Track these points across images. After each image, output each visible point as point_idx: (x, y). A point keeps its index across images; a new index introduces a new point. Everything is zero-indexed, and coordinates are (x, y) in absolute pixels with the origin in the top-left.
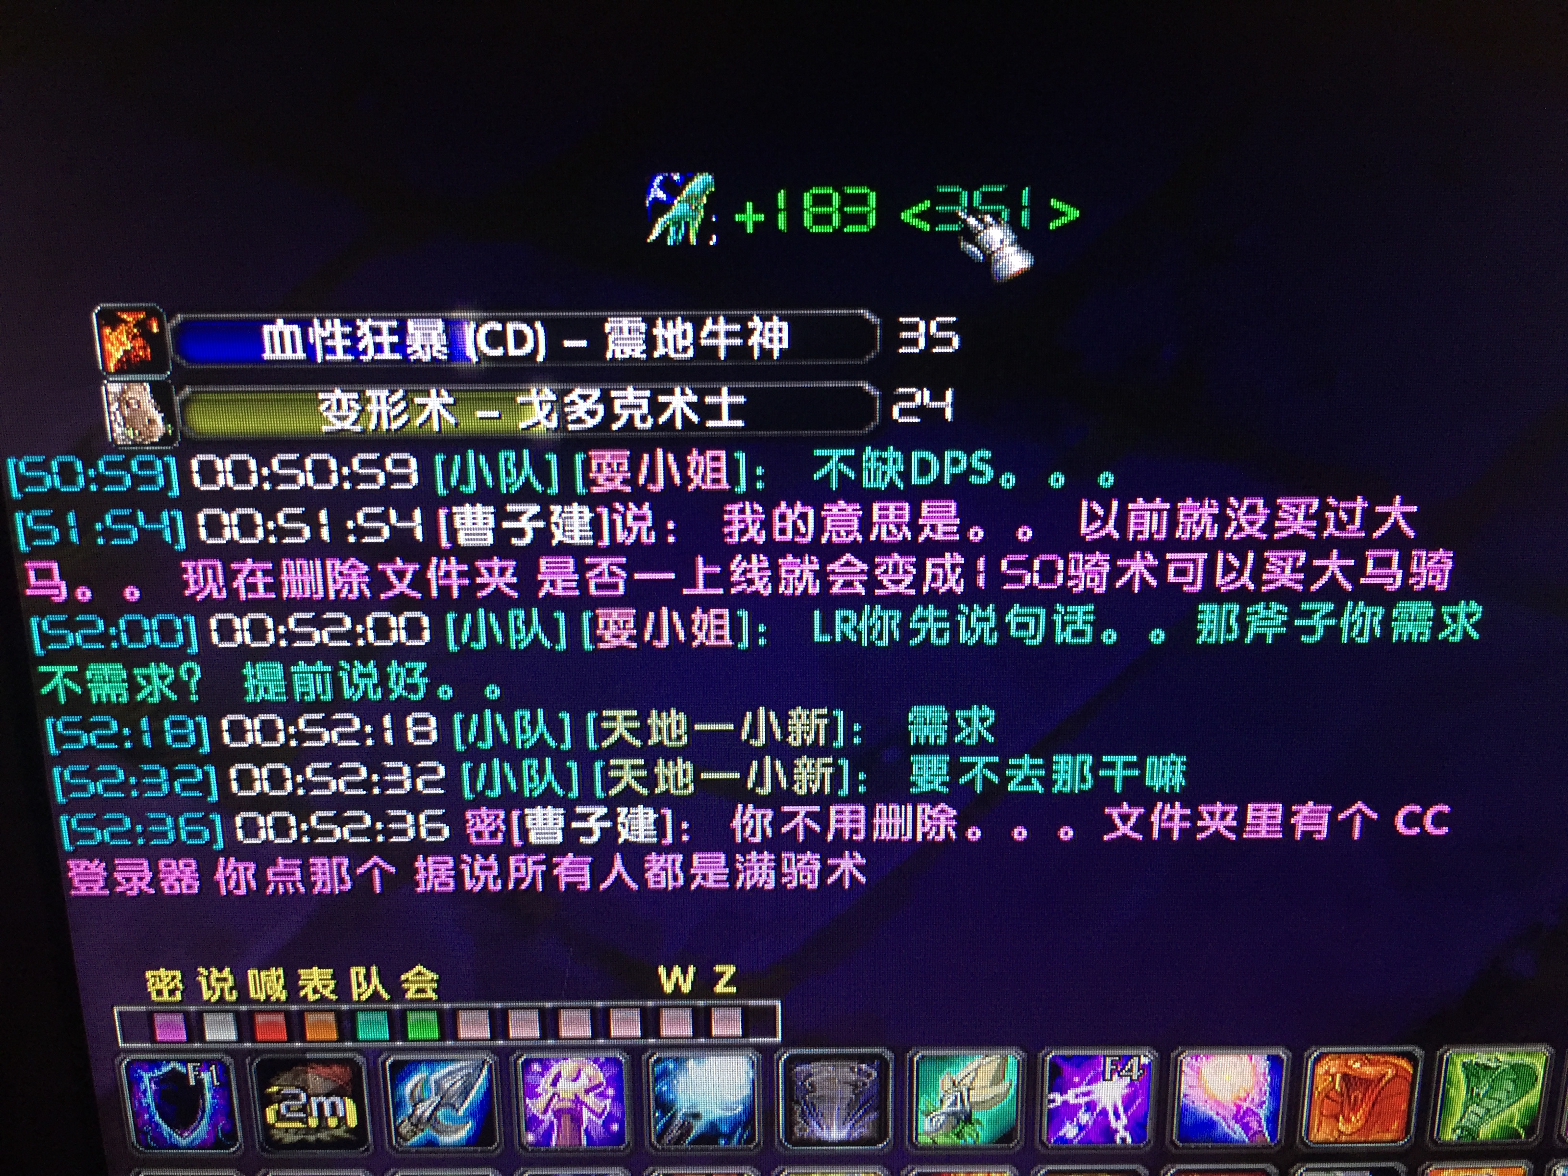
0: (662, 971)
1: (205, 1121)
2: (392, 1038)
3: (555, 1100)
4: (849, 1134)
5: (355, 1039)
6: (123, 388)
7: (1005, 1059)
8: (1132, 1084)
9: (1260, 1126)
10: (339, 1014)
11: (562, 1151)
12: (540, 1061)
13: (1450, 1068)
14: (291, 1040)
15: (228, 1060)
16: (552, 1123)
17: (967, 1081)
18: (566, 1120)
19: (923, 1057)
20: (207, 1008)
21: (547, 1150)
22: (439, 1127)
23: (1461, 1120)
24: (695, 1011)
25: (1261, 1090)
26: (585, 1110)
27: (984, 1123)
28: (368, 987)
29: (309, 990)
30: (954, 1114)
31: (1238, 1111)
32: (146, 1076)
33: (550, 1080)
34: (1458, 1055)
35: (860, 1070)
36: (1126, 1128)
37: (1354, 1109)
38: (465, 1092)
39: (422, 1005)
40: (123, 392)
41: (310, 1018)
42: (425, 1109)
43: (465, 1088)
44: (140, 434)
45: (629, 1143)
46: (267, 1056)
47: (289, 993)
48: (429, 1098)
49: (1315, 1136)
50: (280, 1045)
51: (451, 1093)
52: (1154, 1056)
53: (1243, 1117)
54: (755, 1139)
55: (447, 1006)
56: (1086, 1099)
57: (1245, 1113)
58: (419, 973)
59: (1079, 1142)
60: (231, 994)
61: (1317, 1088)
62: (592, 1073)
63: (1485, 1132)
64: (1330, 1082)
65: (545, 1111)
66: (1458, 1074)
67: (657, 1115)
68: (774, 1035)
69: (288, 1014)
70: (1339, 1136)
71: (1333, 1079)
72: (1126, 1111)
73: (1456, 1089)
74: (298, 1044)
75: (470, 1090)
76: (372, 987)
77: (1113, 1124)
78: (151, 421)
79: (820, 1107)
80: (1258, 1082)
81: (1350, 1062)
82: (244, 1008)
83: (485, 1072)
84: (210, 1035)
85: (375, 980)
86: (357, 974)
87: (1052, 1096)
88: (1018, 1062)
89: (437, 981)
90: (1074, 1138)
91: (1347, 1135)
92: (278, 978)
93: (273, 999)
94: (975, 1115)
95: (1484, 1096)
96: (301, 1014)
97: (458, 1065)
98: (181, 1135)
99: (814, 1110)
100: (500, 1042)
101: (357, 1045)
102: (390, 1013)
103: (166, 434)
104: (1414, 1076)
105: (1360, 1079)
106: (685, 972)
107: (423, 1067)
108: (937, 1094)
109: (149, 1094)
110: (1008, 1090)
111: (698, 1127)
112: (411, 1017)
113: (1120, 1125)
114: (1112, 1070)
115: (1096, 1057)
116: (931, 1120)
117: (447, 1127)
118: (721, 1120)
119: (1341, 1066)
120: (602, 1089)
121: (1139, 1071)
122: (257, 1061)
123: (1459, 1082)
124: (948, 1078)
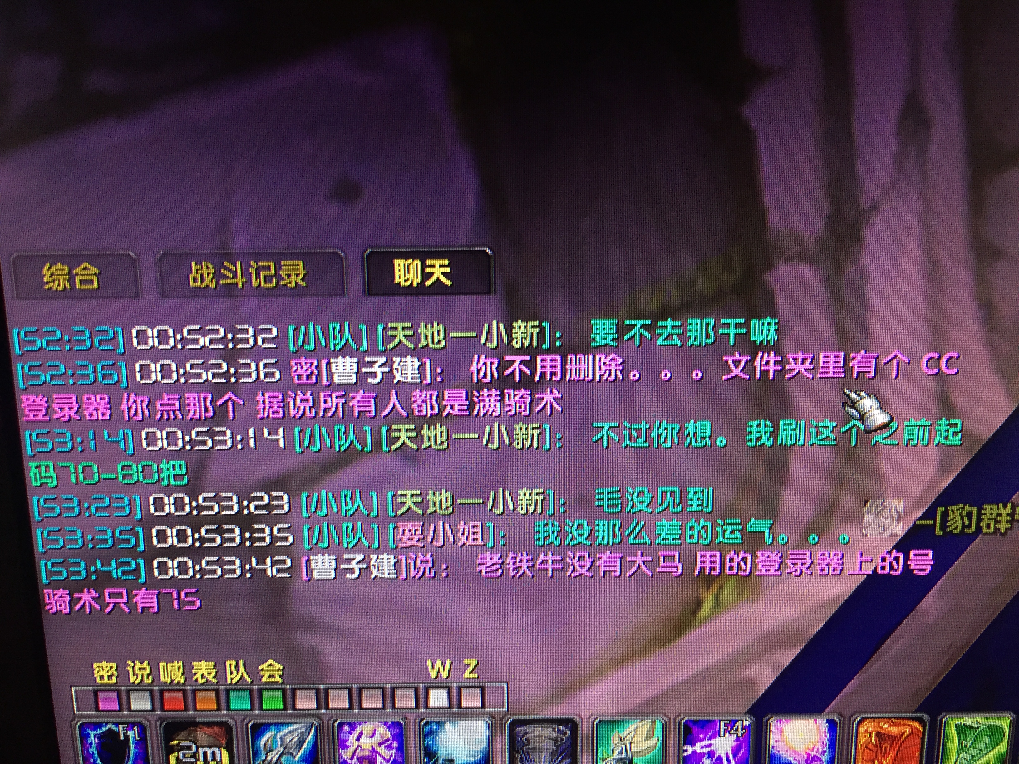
0: (429, 663)
2: (253, 708)
3: (359, 750)
5: (228, 709)
7: (654, 722)
8: (738, 739)
10: (218, 692)
12: (349, 724)
13: (947, 728)
14: (187, 709)
15: (145, 722)
17: (629, 737)
19: (600, 721)
20: (132, 688)
23: (955, 762)
24: (451, 691)
25: (823, 743)
26: (378, 757)
28: (237, 674)
29: (199, 676)
30: (621, 759)
31: (808, 758)
32: (92, 734)
33: (356, 736)
34: (952, 719)
35: (559, 730)
37: (885, 756)
38: (301, 743)
39: (272, 687)
41: (199, 695)
42: (273, 756)
46: (171, 720)
47: (186, 678)
48: (276, 749)
50: (178, 713)
51: (290, 745)
52: (752, 721)
53: (812, 762)
55: (288, 687)
56: (709, 749)
57: (813, 759)
58: (271, 665)
60: (148, 678)
61: (860, 742)
62: (383, 732)
64: (868, 738)
65: (352, 758)
66: (953, 732)
67: (426, 759)
68: (503, 706)
69: (185, 692)
71: (870, 735)
72: (734, 758)
73: (951, 742)
74: (191, 712)
75: (303, 744)
76: (240, 674)
79: (532, 755)
80: (820, 739)
81: (881, 724)
82: (156, 688)
83: (313, 730)
84: (134, 706)
85: (242, 669)
86: (230, 665)
87: (685, 748)
88: (663, 724)
89: (282, 670)
92: (179, 668)
94: (635, 761)
95: (970, 746)
96: (193, 692)
97: (296, 726)
99: (529, 757)
100: (323, 711)
101: (230, 713)
102: (252, 692)
104: (924, 734)
105: (888, 735)
106: (444, 664)
107: (272, 727)
108: (610, 746)
109: (94, 746)
110: (656, 744)
112: (266, 694)
114: (725, 730)
115: (715, 721)
119: (875, 727)
120: (389, 743)
121: (742, 730)
122: (164, 723)
123: (953, 737)
124: (617, 735)
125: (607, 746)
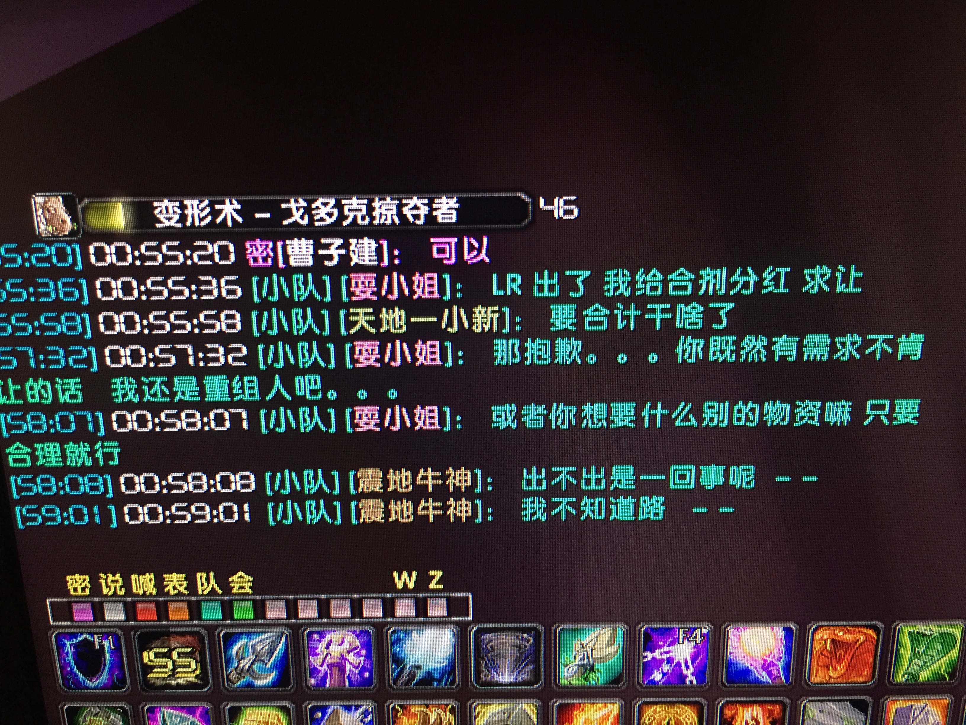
0: (395, 574)
1: (106, 672)
2: (224, 618)
3: (329, 657)
4: (517, 678)
5: (200, 619)
6: (45, 200)
7: (615, 630)
8: (696, 646)
9: (779, 673)
10: (189, 603)
11: (333, 690)
12: (318, 632)
13: (901, 635)
14: (159, 619)
15: (120, 633)
16: (326, 672)
17: (591, 644)
18: (335, 670)
19: (562, 629)
20: (106, 599)
21: (323, 690)
22: (255, 676)
23: (908, 668)
24: (417, 600)
25: (779, 650)
26: (347, 664)
27: (602, 671)
28: (208, 586)
29: (170, 588)
30: (583, 665)
31: (764, 664)
32: (68, 644)
33: (325, 645)
34: (905, 627)
35: (523, 637)
36: (693, 674)
37: (839, 662)
38: (271, 653)
39: (242, 597)
40: (45, 202)
41: (171, 606)
42: (245, 664)
43: (271, 650)
44: (56, 229)
45: (376, 685)
46: (144, 630)
47: (158, 590)
48: (248, 656)
49: (814, 679)
50: (151, 623)
51: (262, 653)
52: (711, 628)
53: (768, 667)
54: (456, 682)
55: (258, 598)
56: (668, 656)
57: (769, 664)
58: (241, 577)
59: (663, 683)
60: (121, 590)
61: (815, 648)
62: (352, 640)
63: (923, 677)
64: (823, 645)
65: (322, 665)
66: (906, 639)
67: (393, 667)
68: (468, 616)
69: (157, 603)
70: (830, 679)
71: (825, 642)
72: (693, 663)
73: (904, 649)
74: (164, 623)
75: (274, 652)
76: (211, 586)
77: (685, 672)
78: (64, 221)
79: (498, 661)
80: (777, 645)
81: (837, 632)
82: (129, 599)
83: (283, 639)
84: (108, 617)
85: (212, 581)
86: (201, 577)
87: (645, 654)
88: (624, 632)
89: (252, 582)
90: (660, 681)
91: (834, 678)
92: (151, 580)
93: (148, 593)
94: (596, 667)
95: (922, 654)
96: (166, 603)
97: (266, 635)
98: (91, 681)
99: (494, 663)
100: (293, 621)
101: (202, 622)
102: (223, 602)
103: (73, 229)
104: (878, 641)
105: (842, 642)
106: (410, 575)
107: (244, 636)
109: (70, 654)
110: (617, 650)
111: (419, 675)
112: (236, 605)
113: (689, 672)
114: (683, 637)
115: (674, 628)
116: (568, 669)
117: (259, 675)
118: (434, 670)
119: (830, 634)
120: (358, 650)
121: (701, 638)
122: (138, 633)
123: (906, 644)
124: (579, 642)
125: (569, 653)
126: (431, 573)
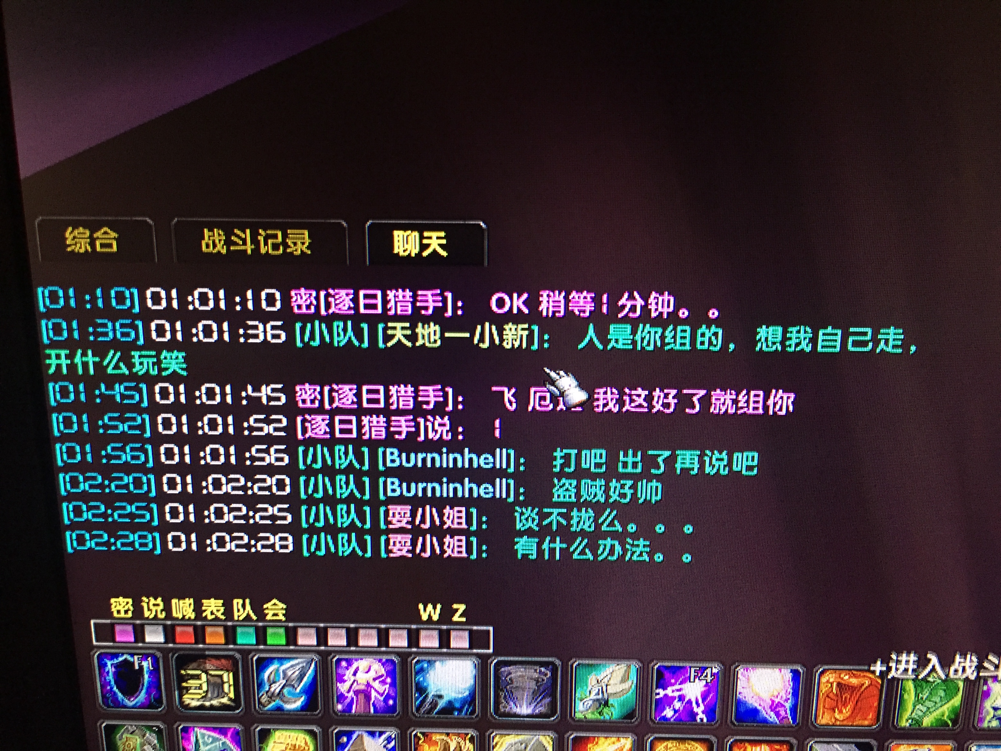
0: (421, 606)
1: (144, 691)
2: (258, 643)
3: (355, 684)
4: (534, 710)
5: (235, 643)
7: (629, 667)
8: (707, 685)
9: (786, 713)
10: (226, 628)
11: (358, 716)
12: (346, 660)
14: (197, 643)
15: (159, 654)
16: (353, 699)
17: (606, 680)
18: (361, 696)
19: (579, 665)
20: (147, 622)
21: (349, 716)
22: (285, 700)
23: (911, 714)
24: (441, 632)
25: (787, 691)
26: (373, 691)
27: (616, 705)
28: (244, 612)
29: (208, 613)
30: (598, 700)
31: (772, 705)
32: (109, 663)
33: (352, 672)
35: (540, 671)
36: (703, 712)
37: (845, 705)
38: (301, 677)
39: (276, 624)
41: (209, 630)
42: (276, 688)
43: (301, 675)
45: (399, 713)
46: (182, 653)
47: (196, 614)
48: (279, 681)
49: (820, 721)
50: (189, 646)
51: (292, 678)
52: (721, 668)
53: (776, 708)
54: (475, 713)
55: (291, 624)
56: (679, 693)
57: (777, 705)
58: (275, 604)
59: (674, 720)
60: (161, 613)
61: (822, 691)
62: (378, 669)
63: (927, 722)
64: (830, 688)
65: (349, 691)
66: (910, 685)
67: (416, 695)
68: (489, 648)
69: (195, 627)
70: (835, 722)
71: (831, 685)
72: (703, 702)
73: (908, 695)
74: (201, 646)
75: (304, 677)
76: (246, 612)
77: (696, 710)
79: (516, 693)
80: (784, 687)
81: (842, 675)
82: (169, 623)
83: (313, 665)
84: (148, 639)
85: (248, 607)
86: (238, 603)
87: (657, 691)
88: (637, 669)
89: (286, 609)
90: (671, 718)
91: (839, 721)
92: (190, 605)
93: (187, 617)
94: (611, 701)
95: (926, 700)
96: (203, 627)
97: (297, 661)
98: (129, 700)
99: (512, 695)
100: (322, 648)
101: (236, 647)
102: (257, 628)
104: (882, 685)
105: (848, 686)
106: (435, 608)
107: (276, 662)
108: (587, 687)
109: (111, 674)
110: (631, 686)
111: (441, 704)
112: (270, 631)
113: (699, 710)
114: (695, 676)
115: (686, 667)
116: (584, 704)
117: (290, 699)
118: (455, 699)
119: (836, 678)
120: (383, 678)
121: (711, 677)
122: (176, 655)
123: (910, 690)
124: (594, 678)
125: (585, 688)
126: (455, 606)
